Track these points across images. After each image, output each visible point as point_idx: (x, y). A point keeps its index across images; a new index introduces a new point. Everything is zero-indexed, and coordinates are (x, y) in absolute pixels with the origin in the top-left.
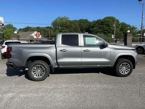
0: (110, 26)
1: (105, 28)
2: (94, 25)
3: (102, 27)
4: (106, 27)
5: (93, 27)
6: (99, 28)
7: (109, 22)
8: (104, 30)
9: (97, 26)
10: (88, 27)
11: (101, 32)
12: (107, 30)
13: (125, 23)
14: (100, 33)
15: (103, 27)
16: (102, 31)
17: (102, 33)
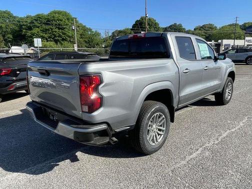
0: (64, 28)
1: (56, 32)
2: (30, 23)
3: (48, 30)
4: (57, 30)
5: (30, 28)
6: (43, 31)
7: (61, 20)
8: (54, 35)
9: (38, 27)
10: (17, 28)
11: (49, 39)
12: (60, 36)
13: (84, 25)
14: (48, 41)
15: (52, 29)
16: (49, 37)
17: (50, 41)
